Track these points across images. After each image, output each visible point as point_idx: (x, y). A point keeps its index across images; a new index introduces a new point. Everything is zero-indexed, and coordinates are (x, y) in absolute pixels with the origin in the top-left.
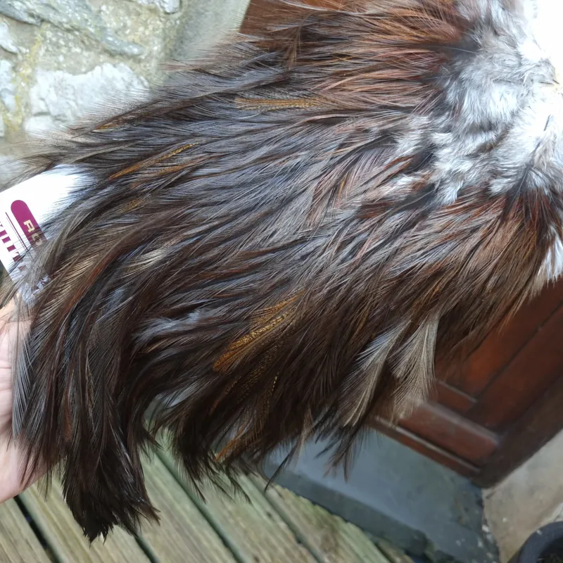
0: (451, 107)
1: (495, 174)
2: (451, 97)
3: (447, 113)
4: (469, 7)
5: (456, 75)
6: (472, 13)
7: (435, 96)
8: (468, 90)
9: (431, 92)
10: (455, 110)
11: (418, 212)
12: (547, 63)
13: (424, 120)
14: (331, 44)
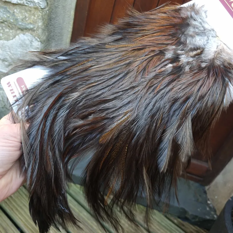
0: (182, 43)
1: (202, 62)
2: (182, 39)
3: (182, 45)
4: (184, 14)
5: (183, 33)
6: (186, 16)
7: (177, 39)
8: (188, 37)
9: (175, 39)
10: (184, 44)
11: (176, 75)
12: (213, 30)
13: (174, 47)
14: (139, 27)
